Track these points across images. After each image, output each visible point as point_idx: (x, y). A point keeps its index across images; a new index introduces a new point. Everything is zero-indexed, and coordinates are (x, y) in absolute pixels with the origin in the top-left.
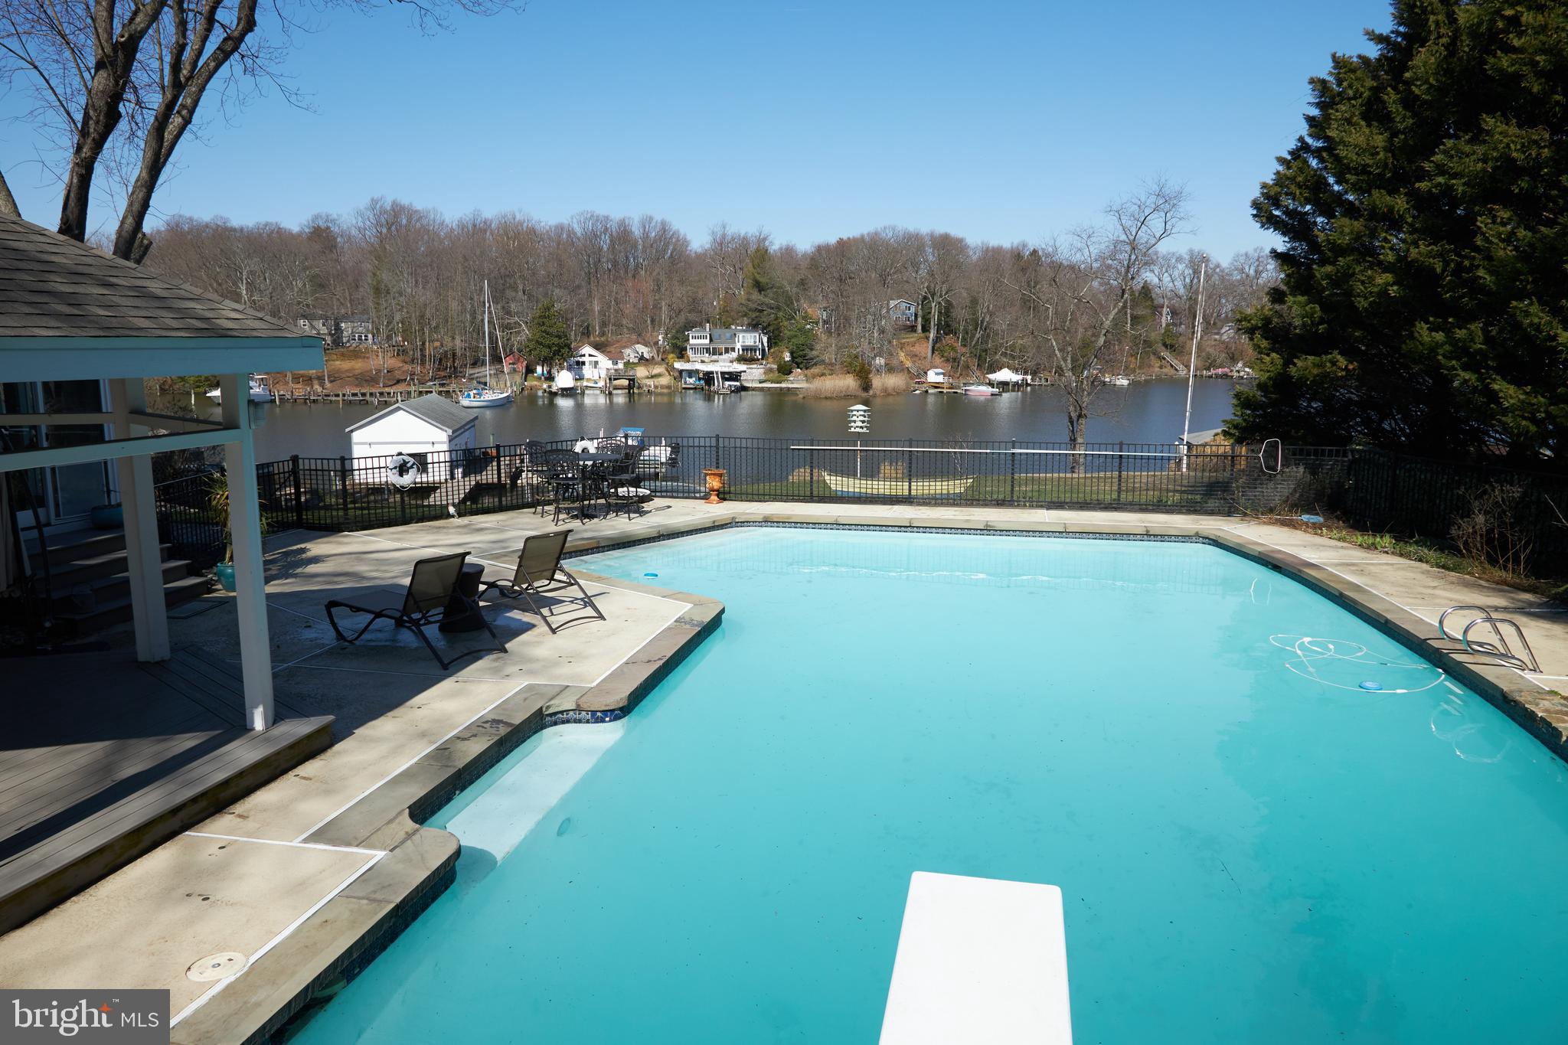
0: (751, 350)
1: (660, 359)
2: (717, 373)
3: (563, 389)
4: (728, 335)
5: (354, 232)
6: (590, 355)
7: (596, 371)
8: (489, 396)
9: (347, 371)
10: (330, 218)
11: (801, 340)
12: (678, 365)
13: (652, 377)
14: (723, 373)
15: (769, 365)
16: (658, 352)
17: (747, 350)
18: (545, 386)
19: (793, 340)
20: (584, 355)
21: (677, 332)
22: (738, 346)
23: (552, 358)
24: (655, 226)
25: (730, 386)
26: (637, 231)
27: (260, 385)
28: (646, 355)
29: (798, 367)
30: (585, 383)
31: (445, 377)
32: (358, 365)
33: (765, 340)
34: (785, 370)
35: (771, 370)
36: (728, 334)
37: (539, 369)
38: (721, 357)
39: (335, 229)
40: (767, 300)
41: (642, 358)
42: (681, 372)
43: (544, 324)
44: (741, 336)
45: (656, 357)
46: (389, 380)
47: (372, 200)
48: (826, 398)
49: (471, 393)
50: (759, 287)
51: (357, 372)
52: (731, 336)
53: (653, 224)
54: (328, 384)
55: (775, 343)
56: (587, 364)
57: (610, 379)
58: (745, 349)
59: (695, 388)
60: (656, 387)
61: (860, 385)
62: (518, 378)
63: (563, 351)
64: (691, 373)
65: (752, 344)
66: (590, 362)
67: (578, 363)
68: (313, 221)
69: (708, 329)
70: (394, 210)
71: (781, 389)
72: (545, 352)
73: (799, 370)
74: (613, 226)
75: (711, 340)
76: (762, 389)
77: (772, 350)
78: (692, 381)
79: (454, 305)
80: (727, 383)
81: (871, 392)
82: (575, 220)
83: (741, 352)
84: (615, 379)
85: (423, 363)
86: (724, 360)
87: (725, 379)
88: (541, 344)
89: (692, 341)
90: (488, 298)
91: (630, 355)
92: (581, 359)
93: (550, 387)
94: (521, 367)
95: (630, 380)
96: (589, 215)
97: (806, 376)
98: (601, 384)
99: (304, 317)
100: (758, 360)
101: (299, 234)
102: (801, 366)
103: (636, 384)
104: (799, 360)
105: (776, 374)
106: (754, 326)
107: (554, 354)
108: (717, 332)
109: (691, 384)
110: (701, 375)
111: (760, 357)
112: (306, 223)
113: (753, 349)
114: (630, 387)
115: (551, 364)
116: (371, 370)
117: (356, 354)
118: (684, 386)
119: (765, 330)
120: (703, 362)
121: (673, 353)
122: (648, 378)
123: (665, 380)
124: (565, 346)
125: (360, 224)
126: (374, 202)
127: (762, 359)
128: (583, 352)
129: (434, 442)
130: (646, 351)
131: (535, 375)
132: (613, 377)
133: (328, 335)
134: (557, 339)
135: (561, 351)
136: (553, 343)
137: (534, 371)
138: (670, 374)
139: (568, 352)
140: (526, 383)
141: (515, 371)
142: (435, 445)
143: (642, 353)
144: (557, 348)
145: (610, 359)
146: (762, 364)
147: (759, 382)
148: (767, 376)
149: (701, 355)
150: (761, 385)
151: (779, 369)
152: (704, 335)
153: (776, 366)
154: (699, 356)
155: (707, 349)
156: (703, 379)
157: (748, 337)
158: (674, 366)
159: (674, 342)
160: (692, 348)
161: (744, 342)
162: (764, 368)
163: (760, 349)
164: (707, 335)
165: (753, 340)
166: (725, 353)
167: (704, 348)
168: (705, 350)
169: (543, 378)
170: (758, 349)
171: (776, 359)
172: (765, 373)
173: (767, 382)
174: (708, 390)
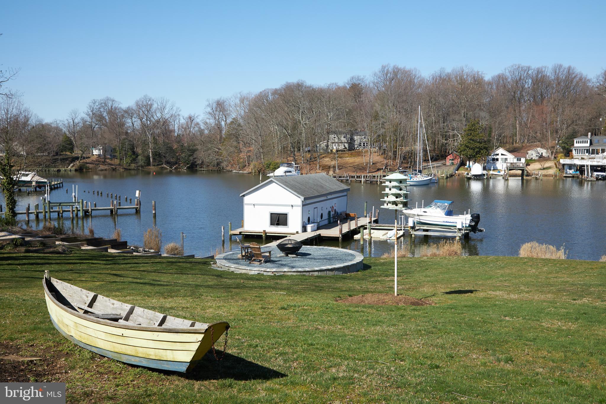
1: (553, 157)
2: (589, 166)
3: (475, 176)
5: (372, 85)
6: (502, 155)
8: (419, 178)
9: (351, 163)
10: (359, 78)
12: (563, 161)
13: (544, 169)
14: (592, 167)
16: (552, 153)
18: (466, 174)
20: (498, 155)
21: (566, 139)
23: (475, 156)
24: (563, 71)
25: (598, 175)
27: (296, 170)
28: (544, 155)
30: (492, 172)
31: (407, 167)
32: (357, 160)
37: (468, 163)
38: (596, 155)
39: (362, 84)
41: (541, 157)
42: (565, 166)
43: (471, 134)
45: (550, 156)
46: (373, 169)
47: (383, 66)
51: (355, 164)
54: (337, 171)
56: (500, 160)
59: (572, 177)
60: (542, 175)
62: (453, 168)
63: (482, 151)
64: (571, 166)
66: (502, 159)
67: (494, 159)
68: (351, 81)
69: (589, 137)
70: (394, 71)
72: (470, 152)
74: (534, 73)
75: (591, 144)
78: (571, 172)
80: (595, 173)
82: (507, 71)
84: (510, 170)
85: (395, 158)
87: (593, 171)
88: (468, 147)
89: (577, 145)
90: (421, 116)
91: (532, 154)
92: (495, 157)
94: (458, 161)
95: (521, 170)
96: (517, 67)
98: (502, 173)
99: (335, 133)
101: (344, 88)
103: (525, 173)
107: (477, 154)
108: (596, 138)
109: (570, 174)
110: (577, 168)
112: (347, 82)
114: (522, 175)
115: (475, 160)
116: (364, 163)
117: (359, 154)
118: (565, 175)
121: (562, 153)
122: (541, 169)
123: (551, 172)
124: (485, 148)
125: (375, 80)
126: (383, 67)
128: (497, 152)
129: (292, 206)
130: (544, 152)
131: (466, 167)
132: (508, 168)
133: (346, 143)
134: (478, 144)
135: (480, 152)
136: (476, 147)
137: (465, 165)
138: (556, 167)
139: (486, 152)
140: (456, 172)
141: (453, 164)
142: (294, 207)
143: (542, 153)
144: (478, 150)
145: (515, 157)
149: (582, 153)
152: (585, 141)
154: (580, 154)
155: (587, 150)
156: (579, 170)
158: (560, 162)
159: (563, 145)
160: (576, 150)
164: (587, 141)
166: (601, 153)
167: (584, 149)
168: (585, 151)
169: (469, 169)
174: (581, 178)
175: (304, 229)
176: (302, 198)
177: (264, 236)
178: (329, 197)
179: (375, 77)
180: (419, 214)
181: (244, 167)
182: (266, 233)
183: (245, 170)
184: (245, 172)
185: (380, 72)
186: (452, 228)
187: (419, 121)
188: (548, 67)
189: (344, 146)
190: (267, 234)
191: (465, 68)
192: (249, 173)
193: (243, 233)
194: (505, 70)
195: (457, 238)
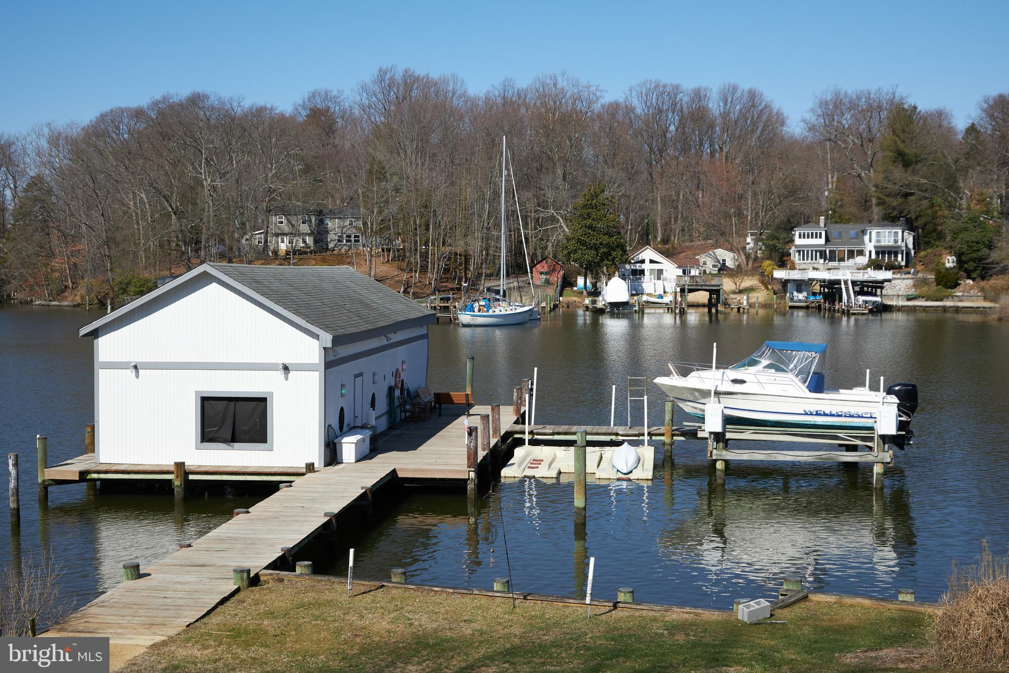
0: (890, 253)
1: (751, 267)
2: (846, 282)
3: (614, 305)
4: (852, 233)
5: (357, 111)
6: (652, 261)
7: (659, 284)
8: (503, 309)
10: (330, 95)
11: (976, 235)
12: (780, 274)
13: (741, 292)
14: (854, 283)
15: (920, 275)
16: (748, 259)
17: (884, 252)
18: (587, 301)
19: (960, 237)
20: (643, 262)
21: (776, 230)
22: (870, 246)
23: (599, 265)
24: (741, 98)
25: (866, 302)
26: (714, 106)
28: (730, 264)
29: (969, 277)
30: (645, 298)
31: (453, 289)
33: (910, 239)
34: (947, 282)
35: (924, 281)
36: (852, 229)
37: (580, 281)
38: (842, 264)
39: (335, 110)
40: (917, 179)
41: (723, 268)
42: (785, 283)
43: (589, 215)
44: (874, 232)
45: (744, 265)
47: (380, 70)
49: (476, 305)
50: (904, 160)
52: (857, 234)
53: (738, 94)
55: (928, 243)
56: (647, 273)
57: (682, 291)
58: (881, 251)
59: (807, 307)
60: (751, 305)
62: (551, 291)
64: (800, 285)
65: (892, 243)
66: (652, 271)
67: (635, 272)
68: (309, 100)
69: (822, 224)
70: (405, 83)
71: (945, 309)
72: (590, 255)
73: (970, 282)
74: (684, 99)
75: (827, 240)
76: (914, 309)
77: (923, 253)
78: (801, 296)
79: (470, 194)
80: (861, 298)
82: (634, 93)
83: (874, 256)
84: (691, 291)
85: (424, 270)
86: (848, 267)
87: (857, 294)
88: (584, 244)
89: (798, 241)
90: (507, 161)
91: (708, 262)
92: (638, 266)
93: (594, 302)
94: (557, 278)
95: (711, 292)
96: (653, 86)
97: (982, 289)
98: (668, 299)
100: (900, 267)
101: (294, 118)
102: (974, 276)
103: (722, 298)
104: (970, 266)
105: (934, 287)
106: (890, 219)
107: (602, 260)
108: (836, 228)
109: (800, 301)
110: (817, 288)
111: (903, 263)
112: (301, 102)
113: (892, 251)
114: (710, 305)
115: (597, 274)
118: (791, 304)
119: (910, 226)
120: (816, 270)
121: (769, 259)
122: (734, 293)
123: (761, 296)
124: (617, 247)
125: (365, 102)
126: (382, 73)
128: (641, 257)
129: (286, 368)
130: (729, 258)
131: (575, 288)
132: (686, 287)
133: (309, 235)
134: (606, 237)
135: (610, 254)
136: (601, 244)
137: (573, 284)
138: (767, 288)
139: (622, 255)
140: (561, 298)
141: (548, 282)
142: (292, 374)
143: (724, 260)
144: (606, 250)
145: (682, 268)
146: (909, 273)
147: (909, 300)
148: (919, 291)
149: (812, 259)
150: (911, 303)
151: (936, 279)
152: (816, 233)
153: (931, 276)
154: (810, 261)
155: (821, 252)
156: (820, 293)
157: (882, 235)
158: (772, 276)
159: (771, 243)
160: (799, 251)
161: (878, 241)
162: (913, 278)
163: (902, 251)
164: (821, 234)
165: (892, 239)
166: (848, 259)
167: (816, 251)
168: (818, 254)
169: (585, 292)
170: (900, 252)
171: (931, 266)
172: (914, 285)
173: (920, 299)
174: (830, 310)
175: (332, 456)
176: (327, 339)
177: (177, 483)
178: (396, 337)
179: (365, 94)
180: (719, 389)
181: (63, 292)
182: (187, 474)
183: (65, 298)
184: (66, 303)
185: (374, 82)
186: (841, 434)
187: (505, 172)
188: (711, 89)
189: (304, 242)
190: (191, 477)
191: (560, 79)
192: (74, 306)
193: (95, 476)
194: (631, 91)
195: (877, 469)
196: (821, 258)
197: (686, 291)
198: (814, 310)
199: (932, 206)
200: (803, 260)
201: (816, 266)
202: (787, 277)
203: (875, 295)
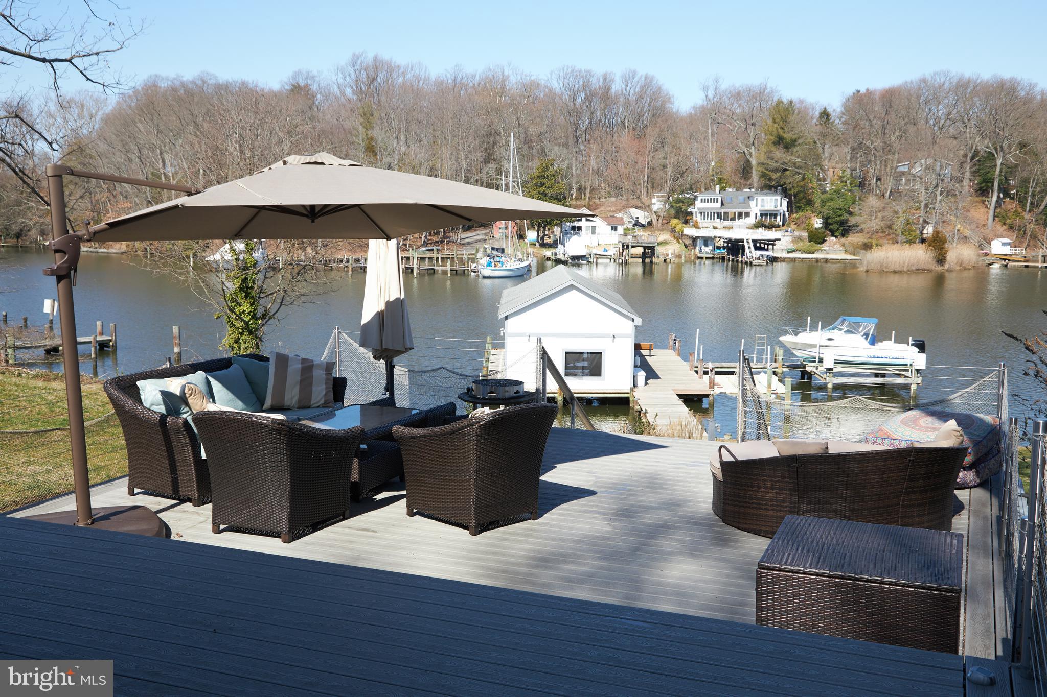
0: (771, 215)
1: (660, 225)
2: (746, 240)
3: (573, 258)
4: (741, 198)
5: (336, 90)
6: (587, 220)
8: (511, 264)
11: (839, 203)
12: (689, 231)
14: (754, 241)
15: (795, 233)
16: (657, 216)
17: (766, 215)
18: (548, 253)
19: (828, 204)
20: (581, 220)
21: (680, 194)
22: (755, 210)
25: (762, 256)
26: (617, 87)
28: (643, 221)
29: (833, 235)
30: (594, 251)
31: (437, 242)
33: (785, 203)
34: (817, 238)
35: (800, 238)
36: (740, 196)
37: (532, 235)
38: (736, 223)
39: (314, 88)
40: (794, 159)
41: (637, 224)
42: (694, 240)
43: (543, 184)
44: (757, 199)
45: (654, 222)
47: (354, 55)
48: (895, 272)
49: (493, 261)
50: (783, 144)
52: (746, 199)
53: (636, 79)
55: (799, 208)
58: (764, 214)
59: (713, 258)
61: (934, 258)
64: (707, 241)
65: (772, 208)
66: (587, 227)
68: (293, 79)
69: (718, 192)
70: (374, 66)
71: (817, 260)
73: (833, 239)
75: (722, 204)
76: (794, 260)
77: (795, 215)
78: (709, 249)
80: (759, 253)
81: (947, 266)
83: (758, 217)
86: (739, 226)
87: (757, 248)
89: (699, 205)
91: (625, 219)
92: (576, 224)
93: (555, 254)
94: (513, 231)
95: (646, 247)
96: (569, 70)
97: (843, 245)
98: (612, 252)
100: (779, 226)
101: (280, 92)
102: (837, 234)
103: (656, 253)
104: (835, 227)
105: (807, 243)
106: (769, 187)
108: (729, 195)
109: (707, 253)
110: (721, 243)
111: (781, 223)
113: (774, 215)
118: (701, 255)
119: (785, 193)
120: (715, 228)
121: (676, 218)
123: (677, 248)
125: (341, 81)
126: (356, 57)
127: (783, 225)
129: (614, 336)
130: (642, 216)
132: (630, 244)
138: (679, 242)
141: (505, 235)
142: (616, 339)
143: (637, 218)
145: (609, 224)
146: (787, 231)
147: (789, 252)
148: (796, 245)
149: (711, 219)
150: (792, 255)
151: (809, 237)
152: (714, 199)
153: (805, 234)
154: (709, 221)
155: (717, 213)
156: (724, 247)
157: (765, 201)
158: (682, 233)
159: (678, 205)
160: (701, 213)
161: (762, 206)
162: (791, 236)
163: (781, 214)
164: (717, 199)
165: (773, 204)
166: (739, 219)
167: (714, 213)
168: (716, 215)
169: (537, 244)
170: (779, 214)
171: (802, 226)
172: (792, 241)
173: (798, 252)
174: (733, 260)
176: (639, 323)
179: (340, 75)
180: (821, 344)
185: (348, 65)
186: (891, 367)
188: (615, 74)
191: (506, 69)
194: (551, 74)
195: (913, 387)
196: (718, 218)
197: (630, 247)
198: (718, 260)
199: (804, 179)
200: (704, 219)
201: (715, 225)
202: (697, 235)
203: (767, 250)
